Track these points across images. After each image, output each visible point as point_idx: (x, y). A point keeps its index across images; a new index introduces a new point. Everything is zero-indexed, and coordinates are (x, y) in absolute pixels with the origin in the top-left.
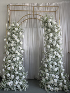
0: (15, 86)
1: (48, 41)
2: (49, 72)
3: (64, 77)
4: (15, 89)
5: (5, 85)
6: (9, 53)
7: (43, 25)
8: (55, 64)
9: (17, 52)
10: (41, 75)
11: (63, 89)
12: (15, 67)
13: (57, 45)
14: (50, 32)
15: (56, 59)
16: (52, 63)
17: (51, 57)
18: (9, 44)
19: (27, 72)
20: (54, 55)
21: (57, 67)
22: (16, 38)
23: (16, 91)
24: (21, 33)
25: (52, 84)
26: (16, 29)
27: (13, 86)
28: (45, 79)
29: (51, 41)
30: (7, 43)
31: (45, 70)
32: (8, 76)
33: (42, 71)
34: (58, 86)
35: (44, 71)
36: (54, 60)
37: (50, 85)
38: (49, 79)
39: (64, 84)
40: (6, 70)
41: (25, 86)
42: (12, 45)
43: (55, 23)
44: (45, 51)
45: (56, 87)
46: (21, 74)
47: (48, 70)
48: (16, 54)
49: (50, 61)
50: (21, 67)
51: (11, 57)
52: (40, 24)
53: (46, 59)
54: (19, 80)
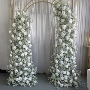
0: (24, 81)
2: (60, 68)
3: (75, 74)
4: (24, 85)
5: (13, 81)
6: (15, 47)
8: (67, 60)
10: (51, 71)
11: (73, 85)
12: (23, 63)
13: (71, 40)
15: (69, 55)
16: (64, 59)
17: (63, 52)
18: (15, 37)
19: (36, 68)
21: (69, 63)
22: (23, 30)
24: (28, 24)
26: (23, 19)
27: (21, 82)
28: (55, 75)
29: (64, 34)
30: (13, 36)
32: (16, 72)
33: (52, 67)
34: (68, 82)
35: (55, 67)
37: (60, 81)
38: (59, 75)
39: (75, 80)
40: (13, 65)
41: (34, 81)
42: (19, 39)
43: (70, 11)
44: (56, 45)
45: (66, 83)
46: (29, 70)
47: (59, 66)
48: (24, 49)
49: (61, 56)
50: (30, 62)
51: (18, 52)
52: (52, 9)
53: (57, 54)
54: (28, 76)
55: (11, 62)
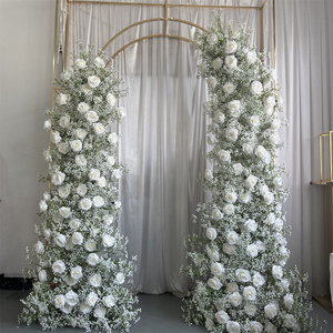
0: (86, 310)
1: (224, 134)
2: (226, 260)
3: (285, 283)
4: (86, 324)
6: (61, 177)
7: (205, 66)
9: (94, 174)
10: (191, 273)
11: (279, 328)
12: (87, 235)
13: (261, 150)
14: (234, 97)
15: (257, 209)
16: (239, 223)
17: (234, 197)
18: (63, 141)
19: (135, 258)
20: (246, 189)
21: (259, 242)
22: (92, 116)
23: (88, 329)
24: (111, 98)
25: (236, 309)
26: (94, 81)
27: (76, 312)
28: (208, 287)
29: (236, 133)
30: (57, 137)
31: (209, 251)
33: (195, 256)
34: (260, 316)
35: (206, 256)
36: (246, 211)
37: (227, 311)
38: (224, 288)
39: (287, 310)
40: (50, 244)
41: (126, 312)
42: (77, 145)
43: (252, 57)
44: (209, 173)
45: (253, 319)
46: (109, 264)
47: (221, 251)
48: (94, 182)
49: (229, 213)
50: (113, 235)
51: (71, 195)
53: (215, 206)
54: (101, 289)
55: (43, 233)
